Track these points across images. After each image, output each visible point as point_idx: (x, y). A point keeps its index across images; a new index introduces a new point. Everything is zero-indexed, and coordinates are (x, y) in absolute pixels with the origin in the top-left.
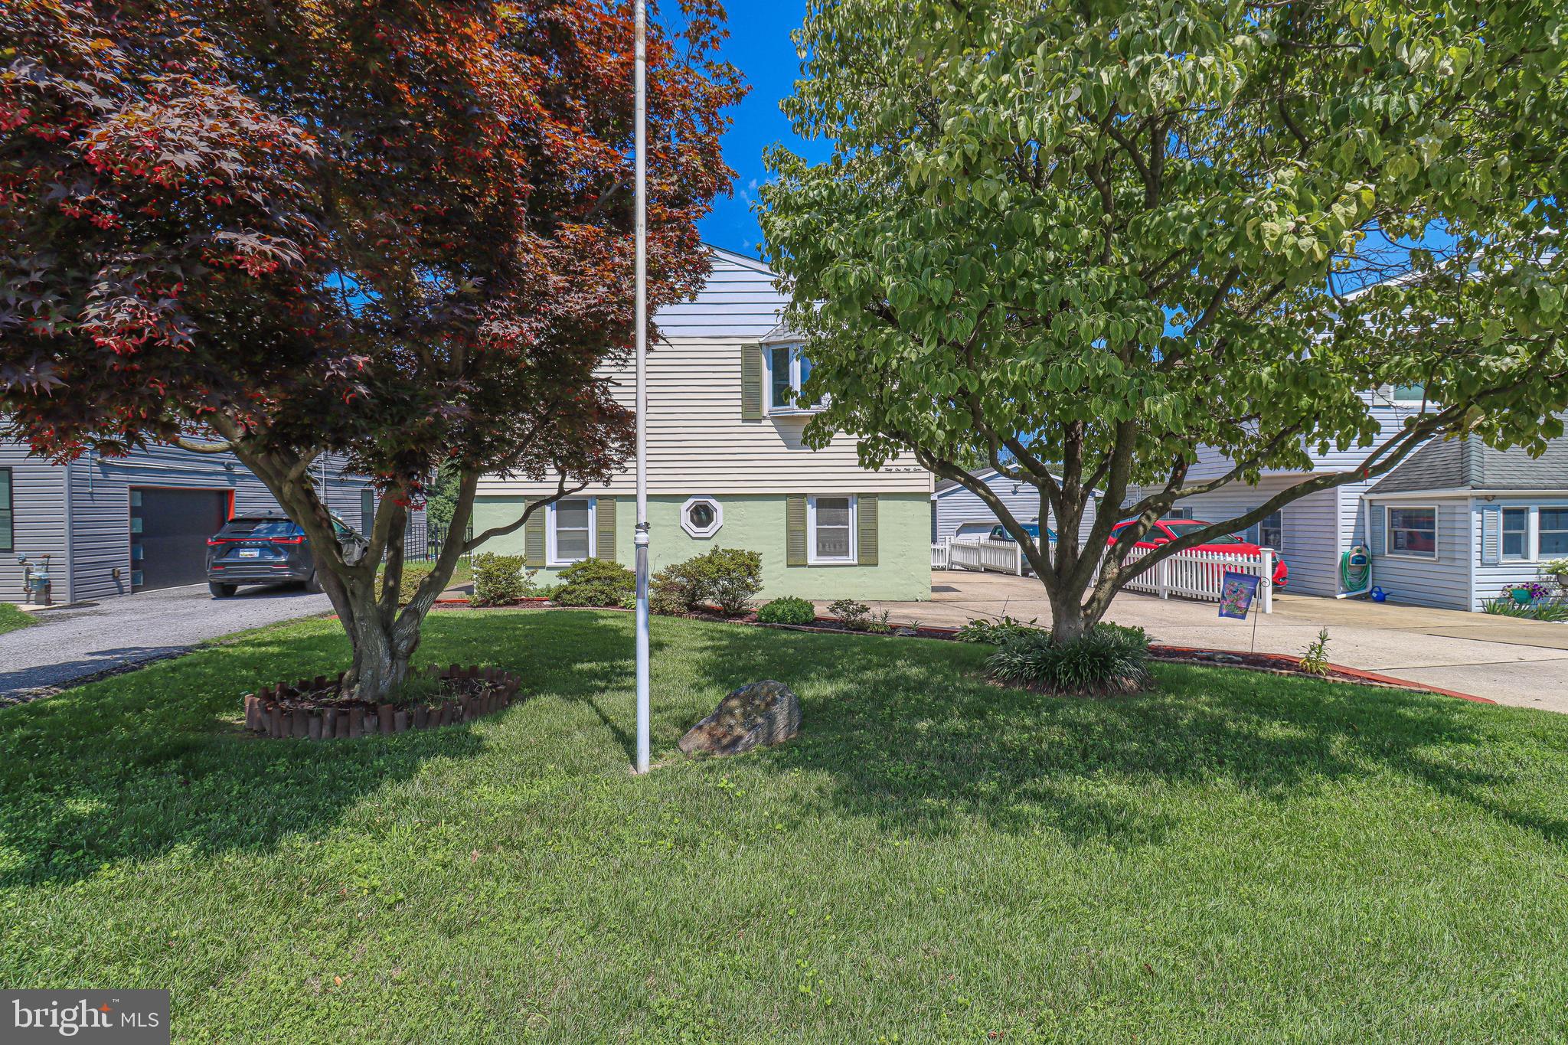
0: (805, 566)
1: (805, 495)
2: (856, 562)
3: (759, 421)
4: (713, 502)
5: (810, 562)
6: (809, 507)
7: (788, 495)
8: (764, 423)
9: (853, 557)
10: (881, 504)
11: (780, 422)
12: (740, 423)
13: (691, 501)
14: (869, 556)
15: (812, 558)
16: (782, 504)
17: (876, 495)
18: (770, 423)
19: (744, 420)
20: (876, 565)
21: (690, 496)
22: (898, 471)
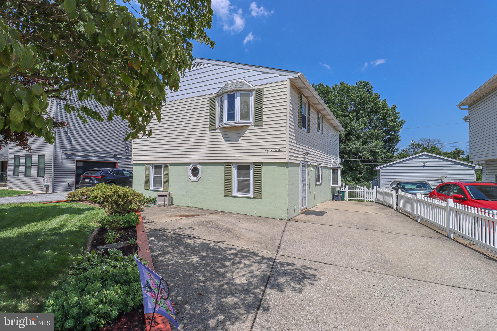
0: (231, 196)
1: (232, 163)
2: (252, 196)
3: (215, 130)
4: (198, 166)
5: (234, 195)
6: (234, 169)
7: (225, 163)
8: (217, 131)
9: (251, 195)
10: (264, 168)
11: (222, 130)
12: (208, 132)
13: (191, 165)
14: (258, 194)
15: (235, 193)
16: (223, 167)
17: (262, 163)
18: (218, 131)
19: (210, 130)
20: (261, 198)
21: (191, 163)
22: (271, 151)
